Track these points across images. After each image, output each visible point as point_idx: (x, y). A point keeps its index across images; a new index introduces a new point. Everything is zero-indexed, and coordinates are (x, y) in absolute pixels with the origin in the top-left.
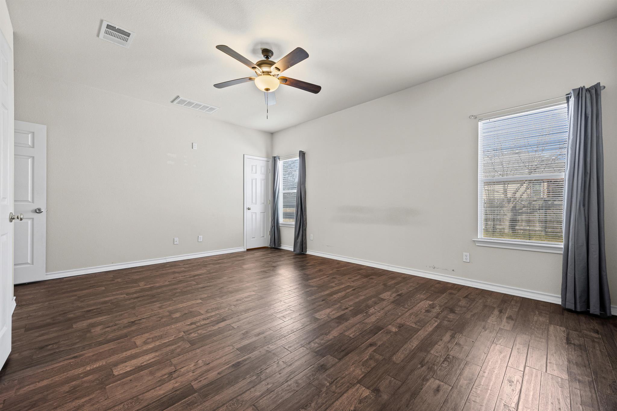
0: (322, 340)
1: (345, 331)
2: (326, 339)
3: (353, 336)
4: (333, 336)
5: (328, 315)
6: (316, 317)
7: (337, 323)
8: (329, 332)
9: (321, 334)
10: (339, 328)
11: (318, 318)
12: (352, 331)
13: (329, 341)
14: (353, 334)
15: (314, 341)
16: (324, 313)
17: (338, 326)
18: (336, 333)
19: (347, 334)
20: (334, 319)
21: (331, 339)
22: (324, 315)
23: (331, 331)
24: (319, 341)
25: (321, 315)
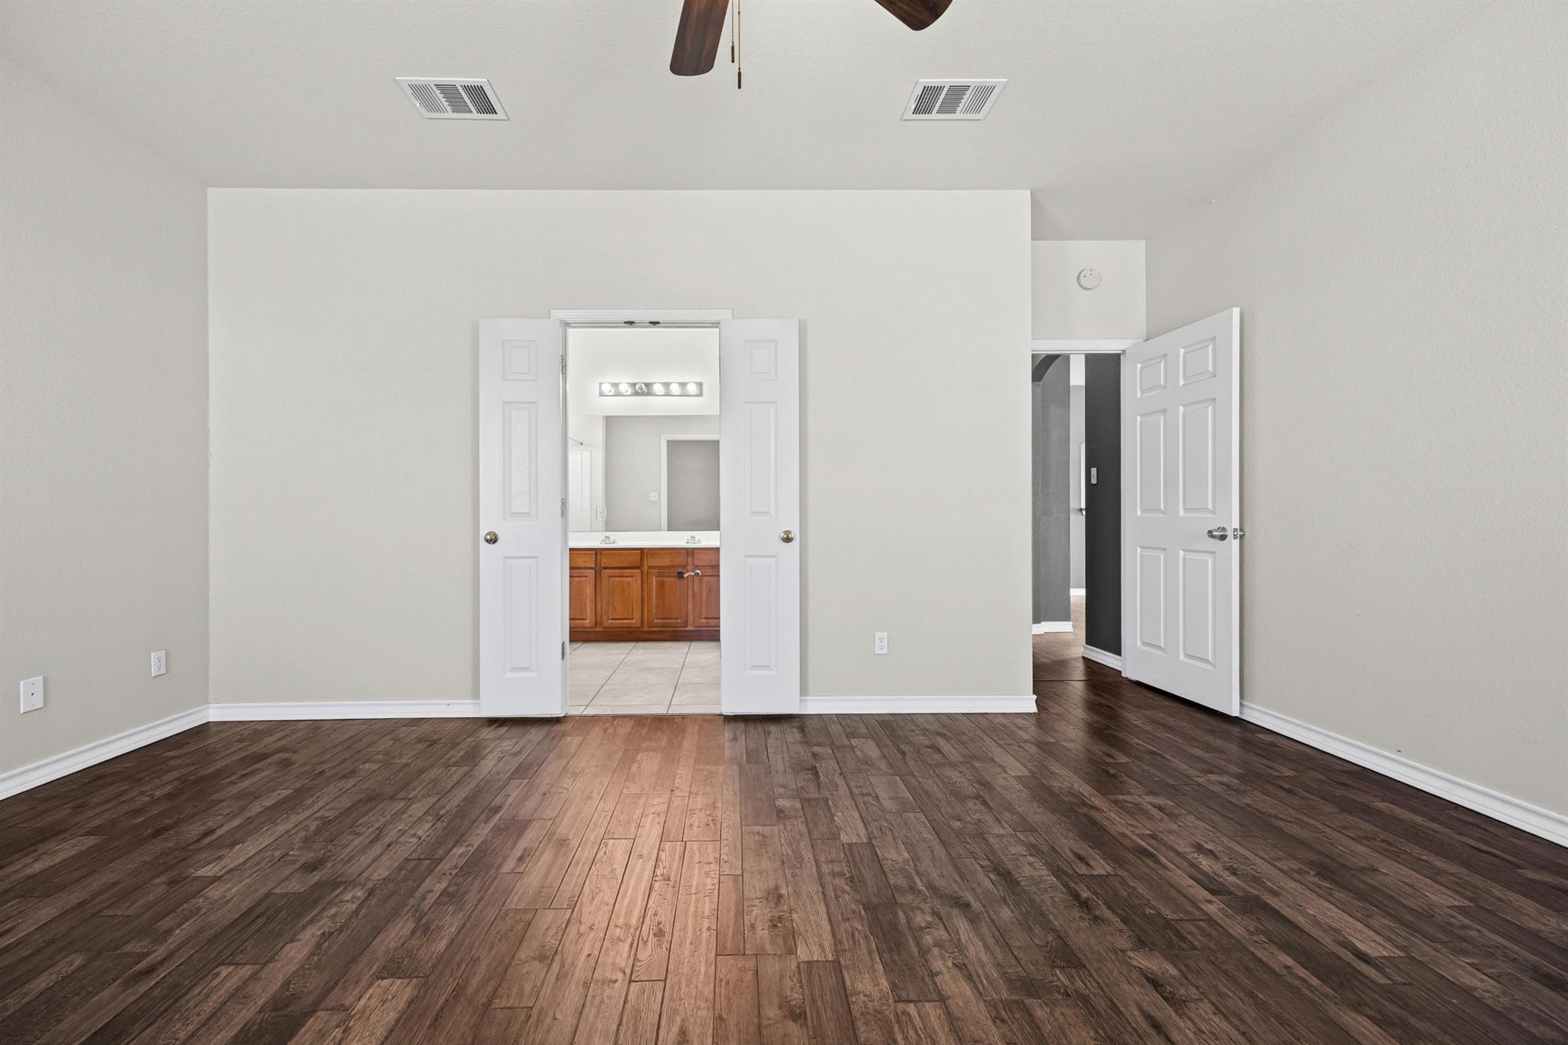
0: (334, 916)
1: (254, 977)
2: (322, 922)
3: (218, 974)
4: (300, 940)
5: (350, 1017)
6: (398, 982)
7: (294, 997)
8: (319, 945)
9: (348, 929)
10: (280, 979)
11: (390, 981)
12: (222, 992)
13: (312, 921)
14: (214, 983)
15: (359, 902)
16: (373, 1019)
17: (286, 984)
18: (291, 954)
19: (246, 971)
20: (314, 1011)
21: (304, 928)
22: (365, 1007)
23: (313, 954)
24: (345, 907)
25: (384, 1002)
